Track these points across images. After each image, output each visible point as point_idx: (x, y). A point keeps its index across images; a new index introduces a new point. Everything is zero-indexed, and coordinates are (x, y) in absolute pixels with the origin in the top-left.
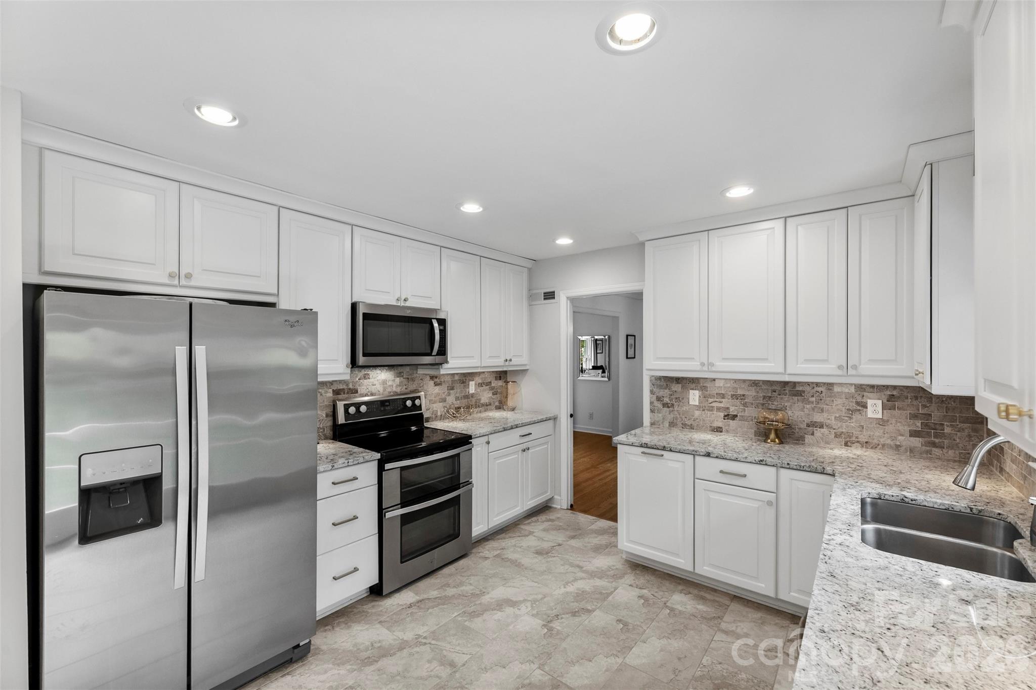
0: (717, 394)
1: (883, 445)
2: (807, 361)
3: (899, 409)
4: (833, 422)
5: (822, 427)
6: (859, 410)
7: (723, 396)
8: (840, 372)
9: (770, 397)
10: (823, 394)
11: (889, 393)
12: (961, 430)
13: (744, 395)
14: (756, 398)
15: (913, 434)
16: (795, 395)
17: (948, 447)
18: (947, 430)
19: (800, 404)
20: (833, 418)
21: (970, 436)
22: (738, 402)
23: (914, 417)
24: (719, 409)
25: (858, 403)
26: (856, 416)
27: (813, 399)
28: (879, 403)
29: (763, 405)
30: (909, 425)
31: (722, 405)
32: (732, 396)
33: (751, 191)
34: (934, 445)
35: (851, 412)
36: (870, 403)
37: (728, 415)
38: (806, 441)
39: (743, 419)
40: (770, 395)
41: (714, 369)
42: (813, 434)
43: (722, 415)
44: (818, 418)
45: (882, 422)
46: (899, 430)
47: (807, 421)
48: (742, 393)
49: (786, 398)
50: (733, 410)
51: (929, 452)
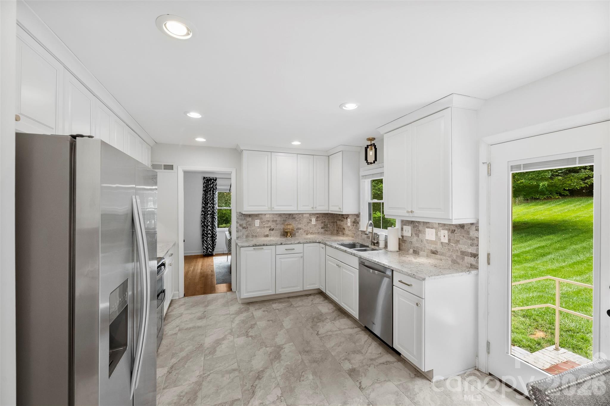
0: (266, 221)
1: (316, 233)
2: (303, 206)
3: (319, 221)
4: (304, 227)
5: (300, 229)
6: (310, 222)
7: (269, 221)
8: (312, 209)
9: (285, 220)
10: (301, 218)
11: (317, 216)
12: (331, 225)
13: (276, 220)
14: (280, 221)
15: (322, 228)
16: (293, 219)
17: (329, 231)
18: (329, 226)
19: (295, 222)
20: (303, 226)
21: (333, 227)
22: (274, 223)
23: (322, 223)
24: (267, 227)
25: (310, 220)
26: (309, 224)
27: (298, 220)
28: (315, 219)
29: (283, 223)
30: (321, 226)
31: (268, 225)
32: (272, 221)
33: (300, 143)
34: (326, 231)
35: (308, 223)
36: (313, 219)
37: (271, 229)
39: (276, 230)
40: (285, 219)
41: (273, 210)
42: (298, 232)
43: (268, 229)
44: (299, 226)
45: (315, 225)
46: (319, 227)
47: (297, 228)
48: (276, 219)
49: (290, 220)
50: (272, 227)
51: (325, 233)
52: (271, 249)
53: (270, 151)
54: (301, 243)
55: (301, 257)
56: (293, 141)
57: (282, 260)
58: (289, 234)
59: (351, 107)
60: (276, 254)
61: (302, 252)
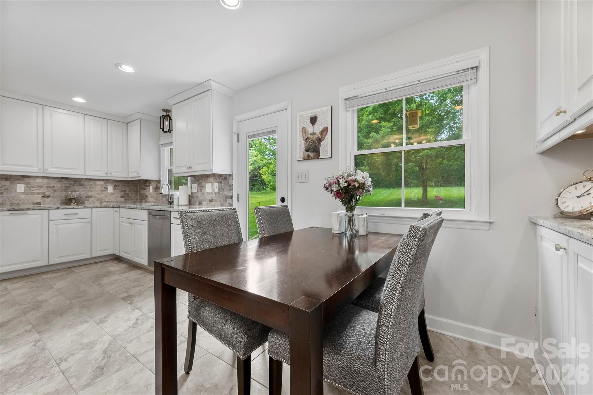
0: (37, 186)
1: (113, 201)
2: (94, 170)
3: (118, 189)
4: (96, 195)
5: (92, 197)
6: (105, 190)
7: (41, 187)
8: (106, 175)
9: (69, 187)
10: (92, 185)
11: (114, 184)
12: (133, 194)
13: (54, 186)
14: (61, 187)
15: (122, 197)
16: (80, 186)
17: (131, 200)
18: (130, 195)
19: (83, 189)
20: (96, 194)
21: (135, 196)
22: (51, 189)
23: (122, 191)
24: (38, 194)
25: (105, 188)
26: (104, 193)
27: (88, 187)
28: (112, 187)
29: (65, 190)
30: (120, 194)
31: (40, 191)
32: (47, 187)
33: (85, 101)
34: (127, 200)
35: (103, 191)
36: (109, 187)
37: (45, 196)
38: (85, 203)
39: (54, 197)
40: (68, 186)
41: (47, 172)
42: (88, 201)
43: (41, 196)
44: (90, 194)
45: (113, 194)
46: (117, 196)
47: (86, 195)
48: (53, 185)
49: (76, 187)
50: (47, 194)
51: (126, 202)
52: (42, 214)
53: (43, 104)
54: (87, 208)
55: (88, 222)
56: (74, 97)
57: (59, 226)
58: (73, 201)
59: (127, 69)
60: (50, 220)
61: (90, 217)
